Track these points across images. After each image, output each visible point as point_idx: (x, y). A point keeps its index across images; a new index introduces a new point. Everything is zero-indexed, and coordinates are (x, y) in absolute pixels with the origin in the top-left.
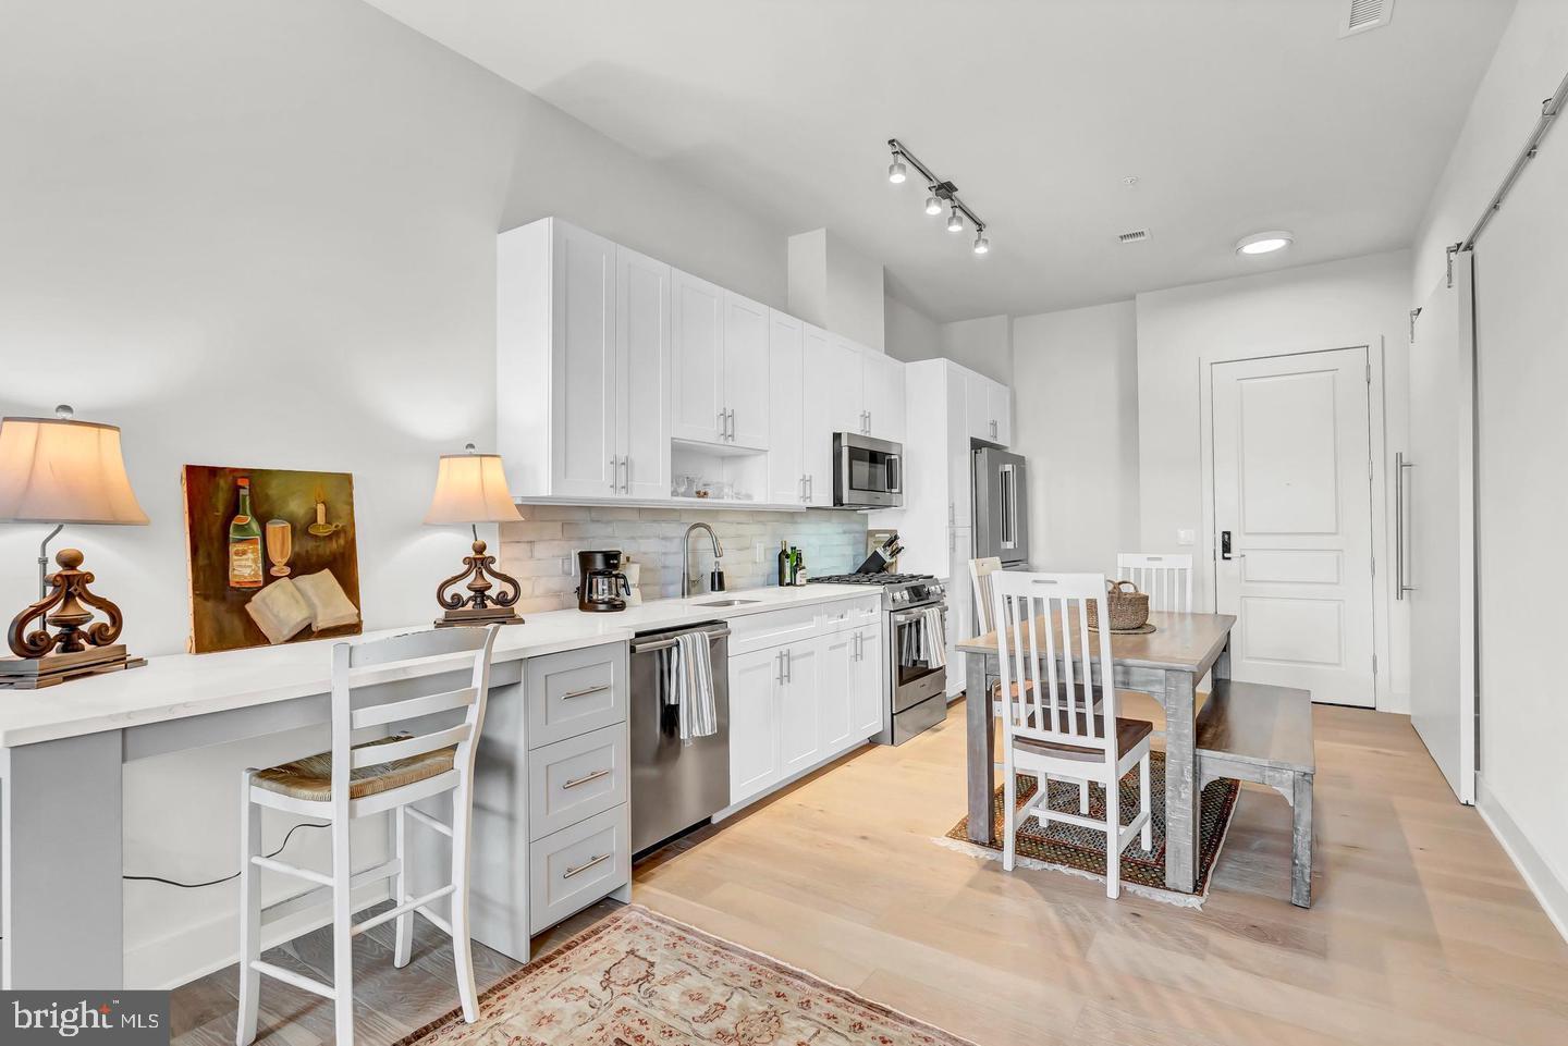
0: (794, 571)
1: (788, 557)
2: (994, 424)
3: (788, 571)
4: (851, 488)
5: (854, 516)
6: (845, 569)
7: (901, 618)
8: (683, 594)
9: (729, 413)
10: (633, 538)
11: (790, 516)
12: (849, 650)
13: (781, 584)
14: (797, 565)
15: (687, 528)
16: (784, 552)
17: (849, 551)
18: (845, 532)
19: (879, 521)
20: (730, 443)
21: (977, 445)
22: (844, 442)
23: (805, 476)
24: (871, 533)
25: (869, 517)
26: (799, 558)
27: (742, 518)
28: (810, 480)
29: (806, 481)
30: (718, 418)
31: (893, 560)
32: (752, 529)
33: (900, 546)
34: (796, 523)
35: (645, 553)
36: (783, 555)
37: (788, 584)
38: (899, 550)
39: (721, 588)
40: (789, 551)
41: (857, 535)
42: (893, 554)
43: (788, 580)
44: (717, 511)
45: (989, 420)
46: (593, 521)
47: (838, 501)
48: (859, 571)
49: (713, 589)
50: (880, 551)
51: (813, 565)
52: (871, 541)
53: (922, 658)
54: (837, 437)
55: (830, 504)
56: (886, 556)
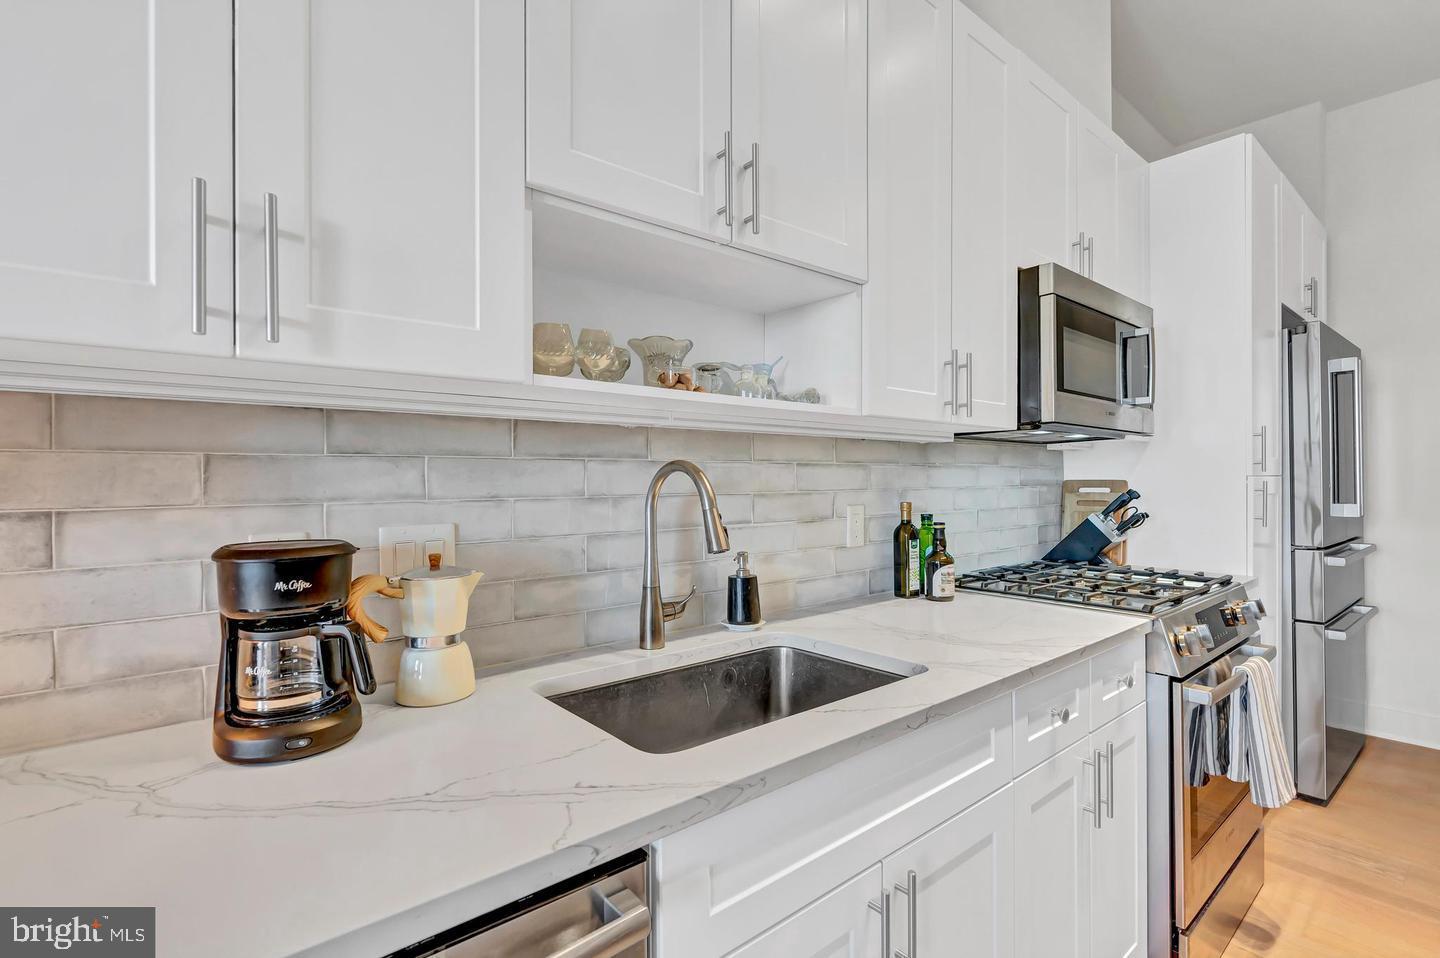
0: (931, 565)
1: (914, 536)
2: (1312, 287)
3: (914, 565)
4: (1060, 386)
5: (1041, 455)
6: (1023, 552)
7: (1199, 695)
8: (642, 638)
9: (741, 156)
10: (496, 499)
11: (921, 452)
12: (1080, 796)
13: (899, 590)
14: (935, 553)
15: (655, 471)
16: (906, 524)
17: (1030, 519)
18: (1023, 484)
19: (1086, 463)
20: (750, 240)
21: (1293, 323)
22: (1046, 284)
23: (955, 353)
24: (1069, 487)
25: (1066, 456)
26: (939, 539)
27: (813, 453)
28: (968, 366)
29: (958, 366)
30: (710, 165)
31: (1121, 539)
32: (833, 477)
33: (1141, 511)
34: (933, 466)
35: (533, 538)
36: (904, 534)
37: (915, 594)
38: (1139, 519)
39: (751, 616)
40: (917, 523)
41: (1045, 489)
42: (1123, 528)
43: (914, 584)
44: (750, 437)
45: (1304, 280)
46: (339, 452)
47: (1028, 419)
48: (1052, 558)
49: (732, 618)
50: (1097, 520)
51: (969, 551)
52: (1071, 501)
53: (1233, 774)
54: (1028, 278)
55: (1009, 422)
56: (1106, 526)
